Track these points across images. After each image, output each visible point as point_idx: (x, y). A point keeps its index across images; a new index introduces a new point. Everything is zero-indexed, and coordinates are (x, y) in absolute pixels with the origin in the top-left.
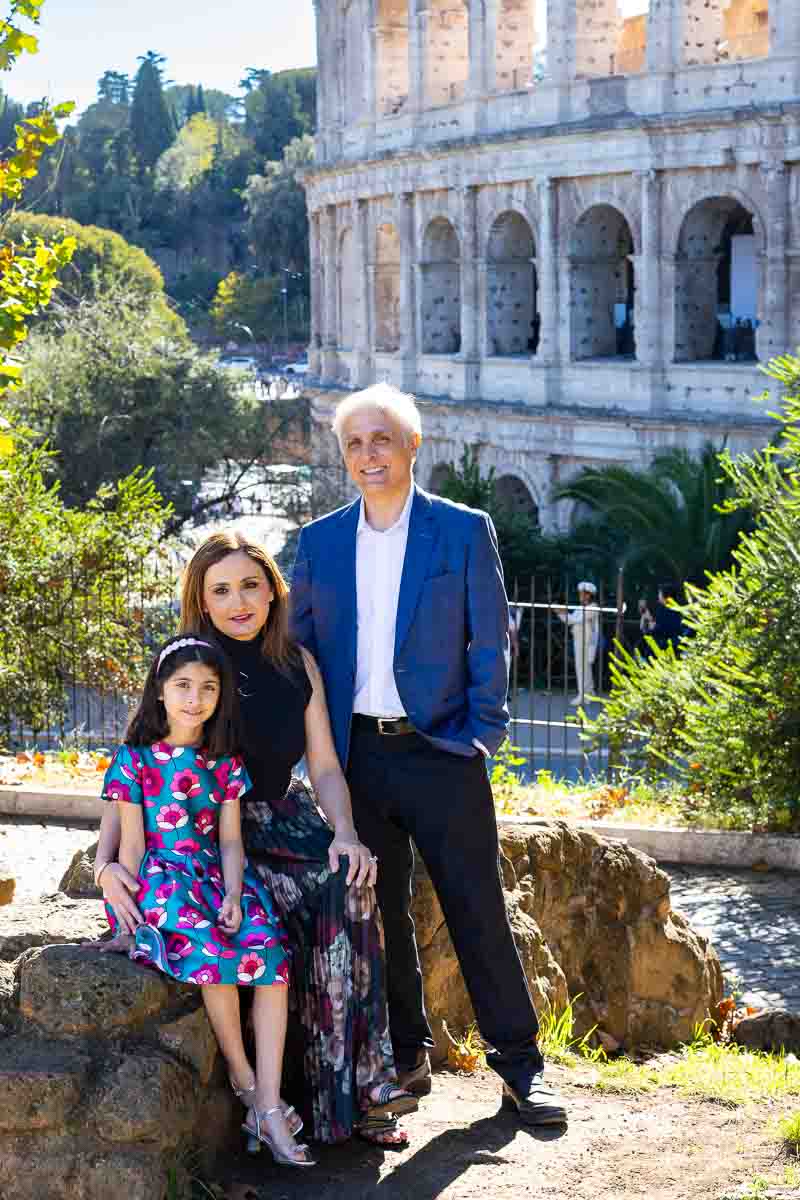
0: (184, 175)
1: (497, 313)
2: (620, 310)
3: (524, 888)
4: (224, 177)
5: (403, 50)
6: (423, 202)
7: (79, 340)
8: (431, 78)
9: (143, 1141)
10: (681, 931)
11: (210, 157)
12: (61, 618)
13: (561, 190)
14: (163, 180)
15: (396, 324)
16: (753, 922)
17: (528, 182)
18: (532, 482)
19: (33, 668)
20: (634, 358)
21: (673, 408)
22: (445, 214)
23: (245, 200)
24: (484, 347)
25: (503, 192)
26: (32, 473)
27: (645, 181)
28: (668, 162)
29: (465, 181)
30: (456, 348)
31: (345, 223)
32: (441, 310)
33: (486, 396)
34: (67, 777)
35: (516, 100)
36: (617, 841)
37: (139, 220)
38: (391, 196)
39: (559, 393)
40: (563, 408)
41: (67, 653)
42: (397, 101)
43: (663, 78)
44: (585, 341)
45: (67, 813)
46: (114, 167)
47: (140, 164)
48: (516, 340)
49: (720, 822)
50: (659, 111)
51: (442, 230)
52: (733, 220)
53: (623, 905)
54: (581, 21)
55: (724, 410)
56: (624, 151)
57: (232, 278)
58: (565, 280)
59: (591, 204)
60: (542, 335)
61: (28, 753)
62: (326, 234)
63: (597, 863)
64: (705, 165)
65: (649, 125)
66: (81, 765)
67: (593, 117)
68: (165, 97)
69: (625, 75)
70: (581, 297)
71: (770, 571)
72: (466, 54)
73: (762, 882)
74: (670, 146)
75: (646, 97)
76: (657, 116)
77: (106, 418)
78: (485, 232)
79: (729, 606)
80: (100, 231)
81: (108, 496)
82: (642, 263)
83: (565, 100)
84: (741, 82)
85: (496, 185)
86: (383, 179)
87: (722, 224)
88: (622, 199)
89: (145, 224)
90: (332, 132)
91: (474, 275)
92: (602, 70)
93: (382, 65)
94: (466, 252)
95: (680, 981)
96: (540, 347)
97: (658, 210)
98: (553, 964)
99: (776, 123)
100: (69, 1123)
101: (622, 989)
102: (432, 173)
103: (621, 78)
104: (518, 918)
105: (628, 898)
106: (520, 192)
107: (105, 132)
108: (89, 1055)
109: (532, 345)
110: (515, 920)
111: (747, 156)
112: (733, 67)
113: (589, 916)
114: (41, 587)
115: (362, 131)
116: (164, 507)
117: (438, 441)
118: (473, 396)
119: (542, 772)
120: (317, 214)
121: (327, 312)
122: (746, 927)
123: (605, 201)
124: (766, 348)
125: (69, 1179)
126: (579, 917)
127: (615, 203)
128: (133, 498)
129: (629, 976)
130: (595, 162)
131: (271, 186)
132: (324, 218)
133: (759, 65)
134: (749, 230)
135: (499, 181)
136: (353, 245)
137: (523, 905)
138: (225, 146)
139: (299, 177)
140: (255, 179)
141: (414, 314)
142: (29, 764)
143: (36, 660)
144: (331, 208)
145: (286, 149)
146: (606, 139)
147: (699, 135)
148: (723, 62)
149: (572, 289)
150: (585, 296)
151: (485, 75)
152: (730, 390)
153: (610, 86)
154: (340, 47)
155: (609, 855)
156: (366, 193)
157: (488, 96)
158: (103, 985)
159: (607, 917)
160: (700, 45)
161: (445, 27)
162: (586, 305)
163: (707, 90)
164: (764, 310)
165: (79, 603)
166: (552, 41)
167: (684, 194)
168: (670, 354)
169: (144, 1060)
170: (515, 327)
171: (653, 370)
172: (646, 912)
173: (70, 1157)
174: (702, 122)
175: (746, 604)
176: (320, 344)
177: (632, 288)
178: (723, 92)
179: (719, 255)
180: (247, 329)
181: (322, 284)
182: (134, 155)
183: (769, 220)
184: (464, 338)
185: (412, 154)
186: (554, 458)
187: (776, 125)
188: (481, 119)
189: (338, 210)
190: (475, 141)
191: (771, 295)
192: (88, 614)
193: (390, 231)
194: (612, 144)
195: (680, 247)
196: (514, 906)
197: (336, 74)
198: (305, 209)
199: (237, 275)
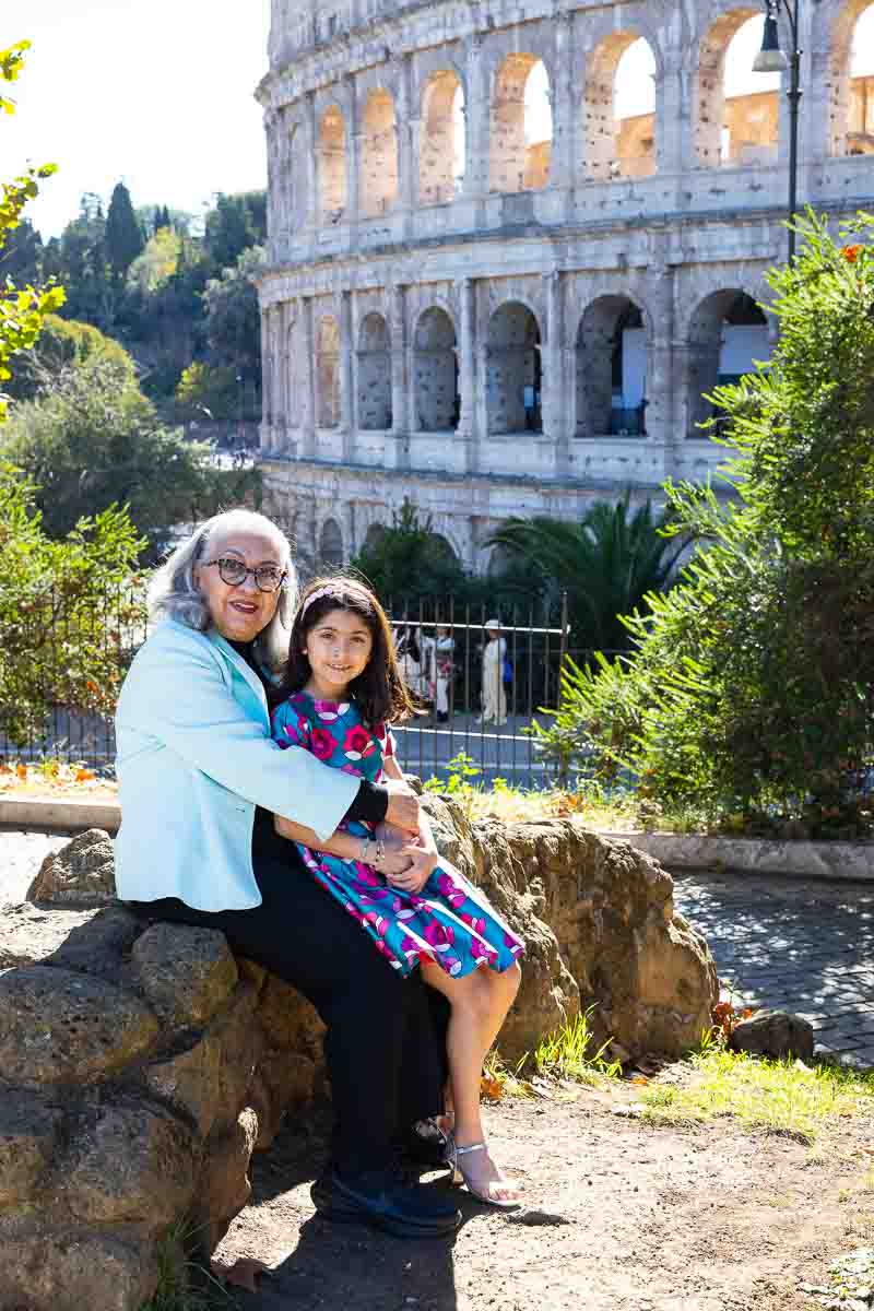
0: (152, 280)
1: (424, 394)
2: (529, 392)
3: (535, 891)
4: (185, 281)
5: (341, 169)
6: (358, 296)
7: (62, 404)
8: (365, 191)
9: (128, 1219)
10: (684, 934)
11: (174, 264)
12: (43, 641)
13: (478, 289)
14: (133, 284)
15: (337, 404)
16: (716, 921)
17: (450, 282)
18: (454, 540)
19: (17, 687)
20: (541, 432)
21: (575, 475)
22: (378, 309)
23: (205, 302)
24: (413, 424)
25: (428, 290)
26: (15, 505)
27: (550, 281)
28: (569, 265)
29: (396, 281)
30: (388, 424)
31: (292, 318)
32: (376, 392)
33: (417, 466)
34: (47, 787)
35: (439, 210)
36: (620, 842)
37: (112, 317)
38: (332, 294)
39: (477, 465)
40: (481, 476)
41: (50, 675)
42: (336, 212)
43: (564, 194)
44: (499, 419)
45: (47, 820)
46: (91, 272)
47: (115, 270)
48: (439, 418)
49: (676, 825)
50: (562, 220)
51: (375, 323)
52: (624, 315)
53: (628, 909)
54: (494, 144)
55: (619, 477)
56: (532, 255)
57: (193, 368)
58: (482, 366)
59: (503, 300)
60: (463, 413)
61: (11, 765)
62: (275, 328)
63: (601, 865)
64: (601, 267)
65: (552, 233)
66: (61, 776)
67: (505, 226)
68: (136, 214)
69: (532, 189)
70: (494, 380)
71: (725, 584)
72: (395, 173)
73: (718, 882)
74: (570, 251)
75: (550, 209)
76: (560, 226)
77: (85, 472)
78: (414, 323)
79: (687, 618)
80: (80, 326)
81: (86, 528)
82: (548, 353)
83: (481, 214)
84: (631, 197)
85: (421, 284)
86: (323, 279)
87: (615, 318)
88: (530, 296)
89: (118, 322)
90: (280, 241)
91: (403, 362)
92: (512, 186)
93: (323, 182)
94: (397, 343)
95: (684, 986)
96: (461, 424)
97: (562, 305)
98: (565, 973)
99: (662, 232)
100: (32, 1199)
101: (631, 996)
102: (366, 274)
103: (528, 193)
104: (533, 924)
105: (634, 902)
106: (442, 290)
107: (83, 242)
108: (61, 1108)
109: (454, 422)
110: (530, 927)
111: (637, 260)
112: (624, 184)
113: (596, 921)
114: (23, 612)
115: (307, 238)
116: (139, 539)
117: (373, 504)
118: (404, 465)
119: (497, 780)
120: (268, 309)
121: (276, 395)
122: (710, 926)
123: (517, 298)
124: (654, 424)
125: (33, 1268)
126: (585, 921)
127: (524, 300)
128: (109, 531)
129: (637, 983)
130: (508, 264)
131: (227, 289)
132: (274, 314)
133: (645, 181)
134: (638, 324)
135: (424, 281)
136: (299, 337)
137: (536, 910)
138: (187, 255)
139: (251, 278)
140: (213, 283)
141: (351, 395)
142: (13, 775)
143: (20, 681)
144: (280, 304)
145: (240, 257)
146: (516, 244)
147: (596, 242)
148: (615, 179)
149: (488, 374)
150: (500, 380)
151: (413, 191)
152: (623, 460)
153: (519, 200)
154: (286, 167)
155: (613, 856)
156: (309, 292)
157: (414, 208)
158: (77, 1019)
159: (612, 920)
160: (595, 165)
161: (376, 148)
162: (500, 386)
163: (602, 204)
164: (652, 392)
165: (61, 628)
166: (469, 161)
167: (583, 292)
168: (572, 429)
169: (130, 1113)
170: (439, 407)
171: (557, 443)
172: (651, 914)
173: (34, 1241)
174: (597, 231)
175: (702, 616)
176: (270, 423)
177: (538, 373)
178: (615, 205)
179: (613, 345)
180: (208, 411)
181: (272, 369)
182: (109, 261)
183: (655, 317)
184: (395, 417)
185: (350, 258)
186: (473, 519)
187: (663, 234)
188: (408, 229)
189: (286, 306)
190: (404, 247)
191: (658, 379)
192: (67, 638)
193: (330, 324)
194: (522, 250)
195: (580, 338)
196: (529, 912)
197: (283, 189)
198: (257, 306)
199: (198, 365)
